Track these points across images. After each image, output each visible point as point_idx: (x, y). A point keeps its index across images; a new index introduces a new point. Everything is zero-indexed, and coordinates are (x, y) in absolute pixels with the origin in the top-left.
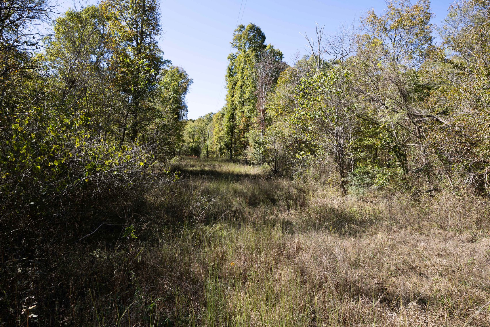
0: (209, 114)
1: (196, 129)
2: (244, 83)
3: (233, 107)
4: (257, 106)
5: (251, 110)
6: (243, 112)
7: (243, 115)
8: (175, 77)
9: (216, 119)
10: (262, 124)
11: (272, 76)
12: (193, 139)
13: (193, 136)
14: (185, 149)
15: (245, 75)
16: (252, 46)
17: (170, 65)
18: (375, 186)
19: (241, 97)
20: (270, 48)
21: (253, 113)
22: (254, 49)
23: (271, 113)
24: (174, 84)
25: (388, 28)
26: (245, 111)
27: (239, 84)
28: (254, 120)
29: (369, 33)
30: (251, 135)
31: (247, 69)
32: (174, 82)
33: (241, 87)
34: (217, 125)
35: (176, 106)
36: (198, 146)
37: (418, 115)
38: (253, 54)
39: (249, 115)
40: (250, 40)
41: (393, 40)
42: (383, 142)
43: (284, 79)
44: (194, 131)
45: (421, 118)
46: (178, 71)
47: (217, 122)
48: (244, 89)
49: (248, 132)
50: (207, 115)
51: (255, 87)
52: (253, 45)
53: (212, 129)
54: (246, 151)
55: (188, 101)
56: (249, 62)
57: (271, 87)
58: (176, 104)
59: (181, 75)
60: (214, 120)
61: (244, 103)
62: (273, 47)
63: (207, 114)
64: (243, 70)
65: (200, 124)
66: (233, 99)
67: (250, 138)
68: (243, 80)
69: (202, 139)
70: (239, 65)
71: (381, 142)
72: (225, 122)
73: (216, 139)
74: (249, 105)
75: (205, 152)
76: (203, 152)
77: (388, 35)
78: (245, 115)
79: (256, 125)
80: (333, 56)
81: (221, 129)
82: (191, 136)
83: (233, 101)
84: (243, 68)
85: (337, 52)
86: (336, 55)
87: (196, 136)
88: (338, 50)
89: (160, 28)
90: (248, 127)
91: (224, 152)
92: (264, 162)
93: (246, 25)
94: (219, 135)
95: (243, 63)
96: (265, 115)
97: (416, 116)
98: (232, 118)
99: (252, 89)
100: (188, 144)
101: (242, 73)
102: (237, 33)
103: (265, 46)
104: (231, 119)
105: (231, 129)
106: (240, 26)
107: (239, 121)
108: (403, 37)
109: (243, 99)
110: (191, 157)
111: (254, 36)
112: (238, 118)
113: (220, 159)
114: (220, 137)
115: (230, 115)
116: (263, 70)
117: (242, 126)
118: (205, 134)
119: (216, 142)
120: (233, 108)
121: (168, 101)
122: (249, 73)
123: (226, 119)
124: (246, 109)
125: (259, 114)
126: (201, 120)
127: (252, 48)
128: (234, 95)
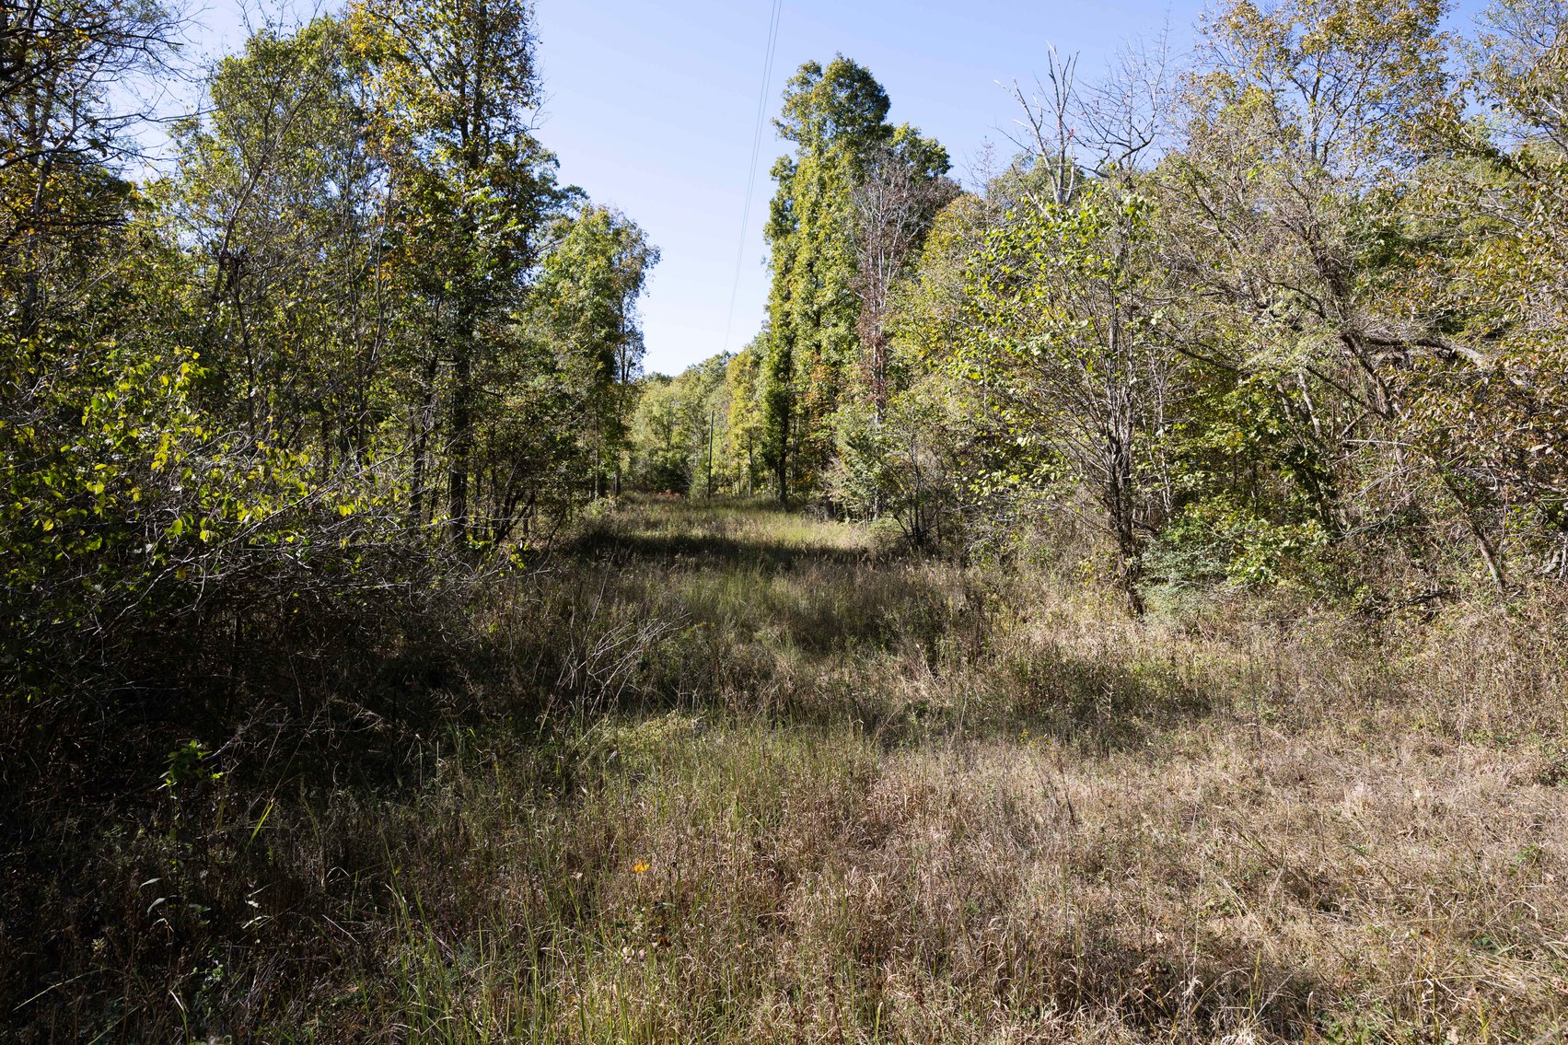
0: (718, 357)
1: (676, 407)
2: (819, 252)
3: (787, 333)
4: (860, 326)
5: (843, 339)
6: (818, 347)
7: (817, 357)
8: (598, 241)
9: (737, 372)
10: (875, 384)
11: (907, 226)
12: (668, 439)
13: (667, 429)
14: (644, 471)
15: (822, 227)
16: (846, 132)
17: (580, 202)
18: (1231, 586)
19: (809, 299)
20: (905, 138)
21: (850, 349)
22: (850, 143)
23: (906, 349)
24: (595, 263)
25: (1295, 48)
26: (824, 344)
27: (803, 257)
28: (853, 370)
29: (1231, 70)
30: (842, 423)
31: (829, 206)
32: (596, 258)
33: (811, 265)
34: (739, 392)
35: (602, 334)
36: (683, 460)
37: (1386, 340)
38: (848, 156)
39: (835, 357)
40: (839, 113)
41: (1310, 89)
42: (1253, 435)
43: (946, 235)
44: (670, 413)
45: (1399, 350)
46: (608, 222)
47: (740, 383)
48: (819, 272)
49: (835, 411)
50: (708, 362)
51: (853, 265)
52: (849, 129)
53: (726, 404)
54: (827, 475)
55: (643, 319)
56: (835, 185)
57: (906, 264)
58: (603, 327)
59: (618, 233)
60: (730, 377)
61: (818, 317)
62: (914, 133)
63: (711, 356)
64: (813, 211)
65: (687, 391)
66: (787, 307)
67: (841, 432)
68: (816, 243)
69: (696, 439)
70: (804, 195)
71: (1246, 435)
72: (764, 380)
73: (737, 436)
74: (835, 325)
75: (705, 480)
76: (699, 481)
77: (1295, 74)
78: (823, 356)
79: (856, 388)
80: (1096, 151)
81: (751, 405)
82: (660, 430)
83: (788, 314)
84: (816, 204)
85: (1110, 138)
86: (1106, 146)
87: (676, 429)
88: (1113, 129)
89: (536, 83)
90: (832, 396)
91: (764, 480)
92: (883, 508)
93: (827, 62)
94: (747, 426)
95: (816, 189)
96: (886, 355)
97: (1378, 344)
98: (784, 368)
99: (845, 271)
100: (653, 453)
101: (812, 220)
102: (796, 89)
103: (889, 131)
104: (782, 370)
105: (781, 406)
106: (806, 68)
107: (805, 378)
108: (1345, 80)
109: (815, 307)
110: (660, 496)
111: (851, 98)
112: (800, 368)
113: (750, 501)
114: (748, 431)
115: (776, 358)
116: (878, 208)
117: (814, 394)
118: (705, 423)
119: (737, 447)
120: (786, 337)
121: (576, 320)
122: (835, 222)
123: (765, 371)
124: (825, 336)
125: (866, 351)
126: (691, 376)
127: (844, 140)
128: (789, 293)
